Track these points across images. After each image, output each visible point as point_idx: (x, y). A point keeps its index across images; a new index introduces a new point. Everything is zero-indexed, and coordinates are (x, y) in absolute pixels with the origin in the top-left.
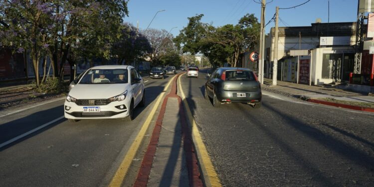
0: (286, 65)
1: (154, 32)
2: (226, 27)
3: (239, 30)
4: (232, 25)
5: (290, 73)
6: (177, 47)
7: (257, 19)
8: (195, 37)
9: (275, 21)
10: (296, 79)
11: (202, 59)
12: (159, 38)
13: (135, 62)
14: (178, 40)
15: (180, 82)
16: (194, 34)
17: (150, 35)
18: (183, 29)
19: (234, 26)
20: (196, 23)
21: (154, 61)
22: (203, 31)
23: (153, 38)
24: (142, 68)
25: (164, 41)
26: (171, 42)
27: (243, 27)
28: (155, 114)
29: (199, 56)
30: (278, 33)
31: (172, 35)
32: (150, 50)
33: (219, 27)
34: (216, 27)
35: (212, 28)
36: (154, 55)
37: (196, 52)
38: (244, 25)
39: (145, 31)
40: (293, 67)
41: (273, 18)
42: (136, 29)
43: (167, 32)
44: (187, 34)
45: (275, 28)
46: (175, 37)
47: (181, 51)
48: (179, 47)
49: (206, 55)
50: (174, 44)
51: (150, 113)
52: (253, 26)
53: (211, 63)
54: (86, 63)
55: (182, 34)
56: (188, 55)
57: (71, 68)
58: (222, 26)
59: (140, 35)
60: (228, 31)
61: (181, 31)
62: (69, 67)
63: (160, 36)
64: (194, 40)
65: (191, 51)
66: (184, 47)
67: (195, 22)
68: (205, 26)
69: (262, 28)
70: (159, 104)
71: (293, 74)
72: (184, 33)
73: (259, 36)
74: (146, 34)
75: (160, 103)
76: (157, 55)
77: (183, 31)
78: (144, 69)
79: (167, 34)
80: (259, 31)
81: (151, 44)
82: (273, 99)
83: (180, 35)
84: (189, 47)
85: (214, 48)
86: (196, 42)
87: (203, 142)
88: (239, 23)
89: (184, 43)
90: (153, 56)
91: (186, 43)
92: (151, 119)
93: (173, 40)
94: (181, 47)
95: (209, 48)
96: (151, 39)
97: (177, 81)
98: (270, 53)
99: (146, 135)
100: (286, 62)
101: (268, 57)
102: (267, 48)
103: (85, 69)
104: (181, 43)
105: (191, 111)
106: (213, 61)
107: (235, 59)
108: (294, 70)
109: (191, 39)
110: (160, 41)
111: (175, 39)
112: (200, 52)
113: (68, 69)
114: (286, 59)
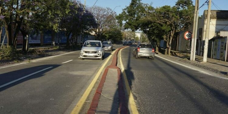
0: (216, 44)
1: (100, 9)
2: (164, 7)
3: (175, 11)
4: (169, 7)
5: (220, 51)
6: (119, 24)
7: (192, 2)
8: (136, 16)
9: (208, 4)
10: (224, 58)
12: (104, 15)
13: (81, 35)
14: (120, 18)
15: (120, 55)
16: (135, 13)
17: (95, 12)
18: (126, 8)
19: (171, 7)
20: (138, 3)
21: (98, 35)
22: (143, 10)
23: (98, 15)
25: (107, 18)
26: (115, 19)
27: (179, 8)
28: (96, 82)
29: (139, 33)
30: (211, 15)
31: (116, 13)
32: (95, 25)
33: (158, 7)
34: (155, 8)
35: (151, 8)
36: (99, 30)
37: (137, 29)
38: (180, 7)
39: (91, 9)
40: (222, 46)
41: (206, 2)
42: (83, 6)
43: (111, 10)
44: (129, 12)
45: (207, 10)
46: (118, 15)
47: (123, 27)
48: (121, 24)
49: (145, 32)
50: (117, 21)
51: (91, 81)
52: (188, 8)
53: (149, 39)
54: (37, 35)
55: (124, 12)
56: (129, 31)
57: (24, 38)
58: (161, 7)
59: (87, 11)
60: (165, 12)
61: (123, 10)
62: (22, 37)
63: (105, 14)
64: (135, 19)
65: (131, 28)
66: (126, 24)
67: (136, 2)
68: (145, 6)
69: (196, 10)
70: (100, 74)
72: (126, 11)
73: (193, 17)
74: (92, 11)
75: (101, 73)
76: (101, 30)
77: (125, 9)
79: (111, 11)
80: (194, 13)
81: (96, 20)
82: (202, 74)
83: (122, 13)
84: (130, 25)
85: (152, 26)
86: (137, 20)
87: (138, 110)
88: (176, 5)
89: (125, 20)
90: (97, 30)
91: (127, 21)
92: (92, 87)
93: (116, 18)
94: (123, 24)
95: (148, 26)
96: (96, 15)
97: (118, 54)
98: (202, 33)
99: (87, 101)
100: (216, 42)
101: (200, 36)
102: (200, 29)
103: (36, 40)
104: (123, 20)
105: (128, 81)
106: (151, 38)
107: (171, 37)
108: (223, 49)
109: (132, 17)
110: (104, 18)
111: (118, 16)
112: (140, 29)
113: (21, 39)
114: (216, 39)
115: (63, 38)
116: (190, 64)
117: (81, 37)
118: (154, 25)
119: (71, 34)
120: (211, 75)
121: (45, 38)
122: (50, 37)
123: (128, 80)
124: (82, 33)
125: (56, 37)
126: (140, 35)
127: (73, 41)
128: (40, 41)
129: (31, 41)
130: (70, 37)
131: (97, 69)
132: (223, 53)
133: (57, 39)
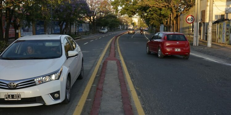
0: (220, 27)
5: (225, 35)
6: (115, 10)
10: (230, 41)
11: (138, 21)
13: (75, 24)
14: (115, 3)
15: (118, 44)
21: (93, 22)
24: (82, 29)
25: (102, 4)
26: (109, 5)
28: (96, 77)
29: (136, 18)
32: (90, 13)
36: (93, 18)
47: (119, 13)
48: (117, 11)
49: (142, 17)
50: (112, 7)
51: (91, 76)
53: (148, 25)
54: (29, 27)
56: (125, 17)
57: (15, 31)
62: (14, 30)
64: (132, 3)
65: (128, 14)
66: (122, 9)
70: (99, 68)
71: (227, 36)
75: (100, 66)
76: (95, 17)
78: (84, 30)
81: (90, 7)
82: (208, 61)
84: (127, 10)
85: (150, 11)
86: (133, 5)
87: (142, 107)
89: (121, 6)
90: (92, 18)
91: (123, 6)
92: (92, 83)
93: (111, 4)
94: (119, 10)
95: (146, 11)
96: (90, 2)
97: (116, 43)
98: (205, 15)
99: (88, 100)
100: (221, 25)
101: (203, 19)
102: (202, 11)
103: (28, 32)
104: (119, 6)
105: (130, 75)
106: (150, 23)
107: (171, 21)
108: (228, 32)
109: (129, 2)
110: (98, 4)
111: (113, 2)
112: (137, 14)
113: (12, 32)
114: (220, 21)
115: (56, 28)
116: (193, 50)
117: (75, 26)
118: (152, 10)
119: (65, 23)
120: (217, 62)
121: (37, 30)
122: (43, 28)
123: (129, 73)
124: (76, 21)
125: (48, 28)
126: (137, 20)
127: (66, 31)
128: (32, 32)
129: (23, 33)
130: (64, 26)
131: (95, 62)
132: (228, 37)
133: (50, 29)
